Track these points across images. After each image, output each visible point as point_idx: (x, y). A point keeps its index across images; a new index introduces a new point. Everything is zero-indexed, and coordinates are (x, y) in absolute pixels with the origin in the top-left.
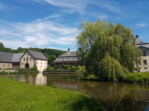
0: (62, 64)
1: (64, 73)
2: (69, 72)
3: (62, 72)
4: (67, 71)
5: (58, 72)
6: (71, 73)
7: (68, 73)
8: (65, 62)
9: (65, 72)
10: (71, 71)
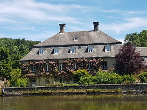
0: (52, 66)
1: (78, 93)
2: (91, 90)
3: (70, 90)
4: (86, 87)
5: (57, 91)
6: (99, 93)
7: (88, 93)
8: (60, 62)
9: (81, 91)
10: (101, 87)
